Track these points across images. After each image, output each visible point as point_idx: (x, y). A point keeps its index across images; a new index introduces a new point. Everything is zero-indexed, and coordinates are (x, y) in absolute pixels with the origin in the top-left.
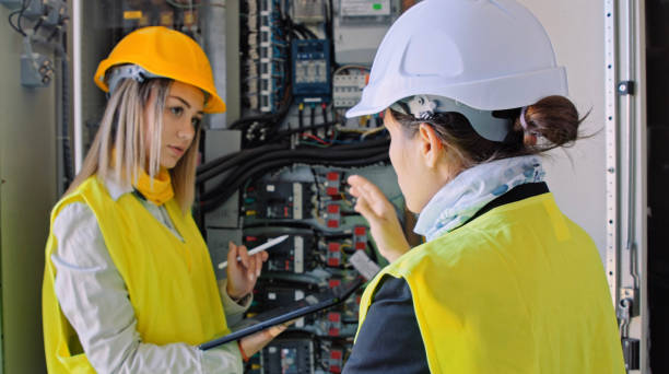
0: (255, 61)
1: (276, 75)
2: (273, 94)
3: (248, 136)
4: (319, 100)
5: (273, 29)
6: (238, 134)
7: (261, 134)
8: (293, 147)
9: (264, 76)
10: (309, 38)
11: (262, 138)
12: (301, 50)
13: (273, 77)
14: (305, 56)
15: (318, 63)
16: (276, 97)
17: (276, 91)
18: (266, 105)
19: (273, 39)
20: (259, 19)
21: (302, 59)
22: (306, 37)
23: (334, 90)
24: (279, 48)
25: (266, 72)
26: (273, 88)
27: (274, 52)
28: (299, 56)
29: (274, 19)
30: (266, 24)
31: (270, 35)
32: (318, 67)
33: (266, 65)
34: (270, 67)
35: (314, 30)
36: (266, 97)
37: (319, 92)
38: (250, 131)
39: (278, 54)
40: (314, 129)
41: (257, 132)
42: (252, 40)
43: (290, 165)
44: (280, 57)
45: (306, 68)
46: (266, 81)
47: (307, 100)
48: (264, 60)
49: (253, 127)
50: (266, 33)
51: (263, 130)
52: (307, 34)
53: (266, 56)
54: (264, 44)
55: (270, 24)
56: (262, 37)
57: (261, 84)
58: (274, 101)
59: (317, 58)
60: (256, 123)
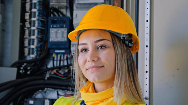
0: (28, 28)
1: (39, 37)
2: (37, 47)
3: (21, 71)
4: (63, 51)
5: (38, 10)
6: (15, 69)
7: (28, 70)
8: (46, 78)
9: (32, 37)
10: (61, 16)
11: (29, 73)
12: (54, 22)
13: (37, 38)
14: (55, 26)
15: (62, 30)
16: (39, 49)
17: (39, 45)
18: (33, 54)
19: (38, 16)
20: (31, 5)
21: (53, 27)
22: (59, 15)
23: (71, 46)
24: (41, 21)
25: (34, 35)
26: (38, 44)
27: (39, 24)
28: (51, 26)
29: (40, 5)
30: (35, 8)
31: (37, 14)
32: (63, 32)
33: (34, 30)
34: (36, 32)
35: (64, 11)
36: (33, 49)
37: (63, 47)
38: (22, 68)
39: (40, 25)
40: (60, 68)
41: (25, 69)
42: (27, 17)
43: (43, 89)
44: (42, 26)
45: (57, 32)
46: (33, 40)
47: (56, 51)
48: (33, 28)
49: (23, 66)
50: (35, 13)
51: (29, 68)
52: (60, 14)
53: (34, 26)
54: (33, 19)
55: (37, 7)
56: (33, 15)
57: (31, 42)
58: (37, 51)
59: (62, 27)
60: (25, 64)
